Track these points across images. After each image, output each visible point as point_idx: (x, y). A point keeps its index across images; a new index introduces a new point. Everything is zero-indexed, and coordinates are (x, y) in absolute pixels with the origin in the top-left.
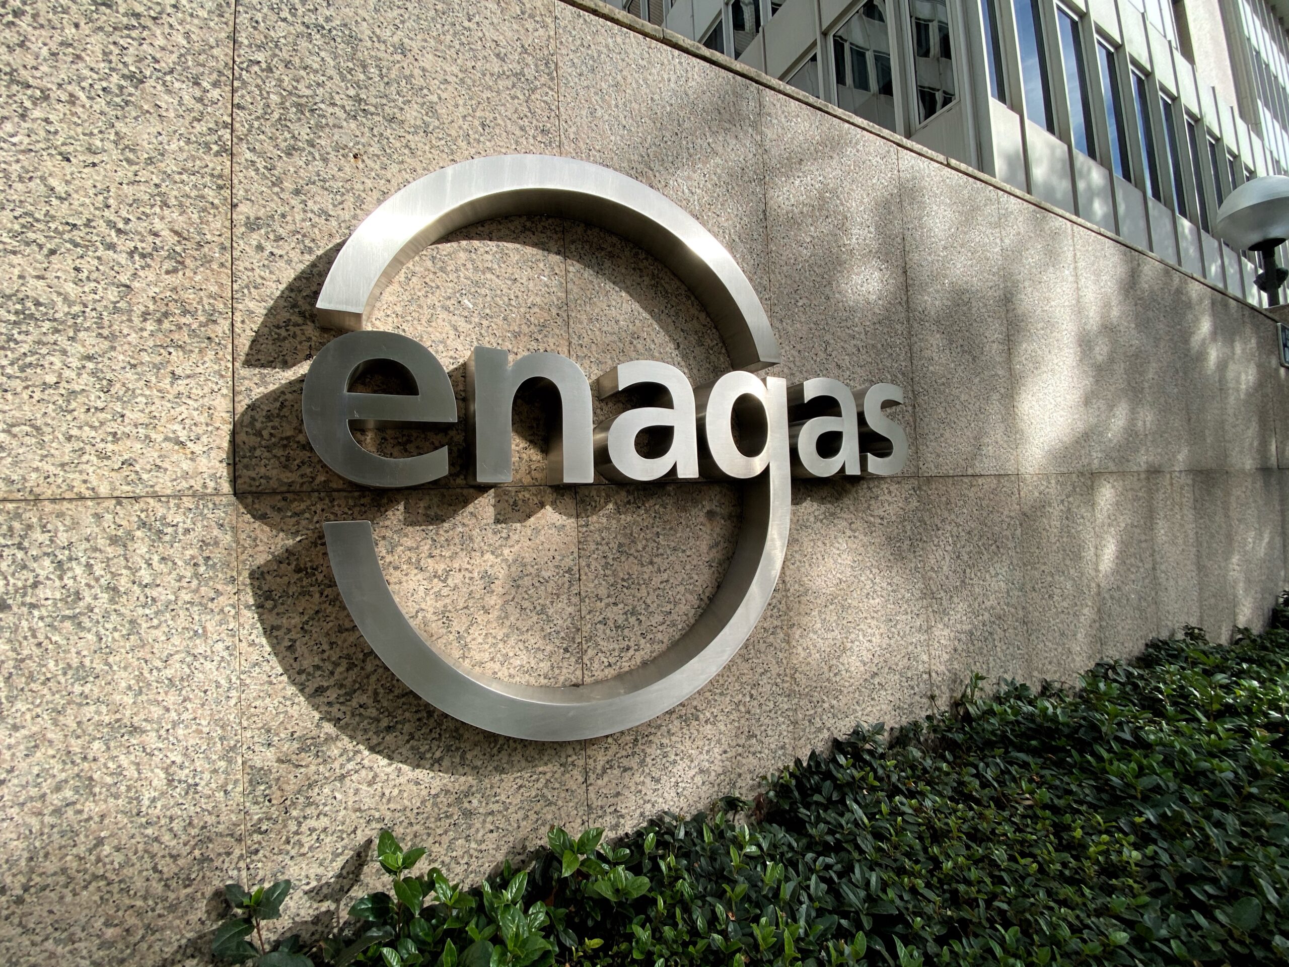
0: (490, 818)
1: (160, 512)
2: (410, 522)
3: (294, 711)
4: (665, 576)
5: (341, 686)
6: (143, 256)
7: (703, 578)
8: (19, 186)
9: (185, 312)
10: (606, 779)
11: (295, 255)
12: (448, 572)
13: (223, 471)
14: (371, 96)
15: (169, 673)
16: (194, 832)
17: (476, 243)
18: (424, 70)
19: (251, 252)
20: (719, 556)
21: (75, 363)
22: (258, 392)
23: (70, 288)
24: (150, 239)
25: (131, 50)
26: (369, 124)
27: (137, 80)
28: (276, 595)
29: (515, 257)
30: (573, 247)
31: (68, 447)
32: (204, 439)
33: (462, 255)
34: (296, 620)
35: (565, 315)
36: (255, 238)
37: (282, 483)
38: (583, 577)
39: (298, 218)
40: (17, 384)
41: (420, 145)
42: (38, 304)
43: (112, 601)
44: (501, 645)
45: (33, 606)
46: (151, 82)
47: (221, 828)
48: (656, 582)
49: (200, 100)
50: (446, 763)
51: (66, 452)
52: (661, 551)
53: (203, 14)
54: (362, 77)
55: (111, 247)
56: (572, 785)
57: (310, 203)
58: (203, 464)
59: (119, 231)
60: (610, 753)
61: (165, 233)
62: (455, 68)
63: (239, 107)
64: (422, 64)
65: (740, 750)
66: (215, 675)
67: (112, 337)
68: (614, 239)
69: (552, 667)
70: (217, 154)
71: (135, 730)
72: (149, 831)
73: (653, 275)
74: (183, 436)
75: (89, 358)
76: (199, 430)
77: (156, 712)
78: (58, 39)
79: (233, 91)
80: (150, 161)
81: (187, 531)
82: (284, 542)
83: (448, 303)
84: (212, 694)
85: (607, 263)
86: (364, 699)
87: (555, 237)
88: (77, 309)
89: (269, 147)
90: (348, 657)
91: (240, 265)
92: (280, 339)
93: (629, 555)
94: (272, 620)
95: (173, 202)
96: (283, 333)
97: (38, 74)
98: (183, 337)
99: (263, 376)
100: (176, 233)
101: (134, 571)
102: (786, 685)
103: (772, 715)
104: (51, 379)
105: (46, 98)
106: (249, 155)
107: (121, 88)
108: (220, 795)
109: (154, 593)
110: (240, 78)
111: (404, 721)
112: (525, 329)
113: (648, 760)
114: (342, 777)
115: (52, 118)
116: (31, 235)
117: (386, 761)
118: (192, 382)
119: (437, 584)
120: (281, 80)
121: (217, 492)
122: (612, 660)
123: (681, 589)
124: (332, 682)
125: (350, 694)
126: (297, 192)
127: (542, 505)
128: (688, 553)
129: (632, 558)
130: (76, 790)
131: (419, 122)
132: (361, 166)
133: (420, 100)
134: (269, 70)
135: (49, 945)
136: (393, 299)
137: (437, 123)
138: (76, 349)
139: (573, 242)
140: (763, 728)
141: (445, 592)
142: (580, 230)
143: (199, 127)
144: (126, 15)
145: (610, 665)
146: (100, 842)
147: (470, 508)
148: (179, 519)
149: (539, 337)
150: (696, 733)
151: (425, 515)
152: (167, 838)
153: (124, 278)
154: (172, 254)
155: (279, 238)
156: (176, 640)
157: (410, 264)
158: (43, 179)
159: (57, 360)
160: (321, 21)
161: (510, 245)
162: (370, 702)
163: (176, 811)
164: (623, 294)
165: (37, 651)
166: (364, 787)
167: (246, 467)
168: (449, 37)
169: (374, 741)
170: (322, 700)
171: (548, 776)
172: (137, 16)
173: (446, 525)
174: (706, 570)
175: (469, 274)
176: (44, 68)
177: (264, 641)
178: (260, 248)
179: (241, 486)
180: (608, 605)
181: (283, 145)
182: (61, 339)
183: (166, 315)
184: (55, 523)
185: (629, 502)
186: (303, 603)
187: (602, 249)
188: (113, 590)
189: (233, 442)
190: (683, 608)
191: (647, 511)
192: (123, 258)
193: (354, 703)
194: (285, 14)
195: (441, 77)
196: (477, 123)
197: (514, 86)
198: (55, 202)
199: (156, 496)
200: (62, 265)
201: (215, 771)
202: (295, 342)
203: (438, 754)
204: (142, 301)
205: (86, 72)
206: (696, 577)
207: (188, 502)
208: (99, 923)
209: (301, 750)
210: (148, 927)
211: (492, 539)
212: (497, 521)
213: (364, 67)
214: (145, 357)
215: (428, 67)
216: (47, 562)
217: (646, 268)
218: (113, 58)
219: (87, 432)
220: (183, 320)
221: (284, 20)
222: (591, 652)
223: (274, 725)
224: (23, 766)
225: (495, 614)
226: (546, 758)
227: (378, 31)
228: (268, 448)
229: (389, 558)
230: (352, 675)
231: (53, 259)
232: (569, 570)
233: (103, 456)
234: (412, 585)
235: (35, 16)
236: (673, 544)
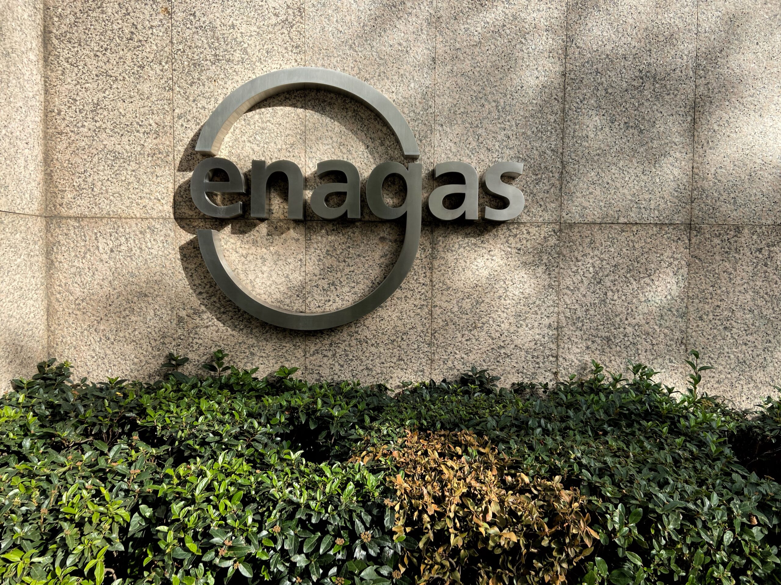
0: (261, 359)
1: (153, 223)
2: (233, 233)
3: (192, 299)
4: (352, 269)
5: (208, 293)
6: (147, 134)
7: (375, 273)
8: (111, 113)
9: (160, 153)
10: (315, 357)
11: (193, 127)
12: (247, 254)
13: (171, 210)
14: (220, 52)
15: (155, 278)
16: (161, 333)
17: (263, 110)
18: (242, 33)
19: (179, 127)
20: (387, 262)
21: (130, 173)
22: (182, 181)
23: (127, 147)
24: (149, 127)
25: (140, 56)
26: (220, 65)
27: (142, 67)
28: (187, 256)
29: (280, 113)
30: (309, 103)
31: (129, 201)
32: (166, 198)
33: (257, 117)
34: (193, 266)
35: (304, 138)
36: (181, 122)
37: (189, 215)
38: (307, 264)
39: (194, 111)
40: (115, 180)
41: (240, 69)
42: (119, 153)
43: (140, 252)
44: (268, 288)
45: (120, 252)
46: (146, 67)
47: (169, 334)
48: (347, 270)
49: (162, 70)
50: (245, 331)
51: (127, 203)
52: (350, 256)
53: (161, 34)
54: (217, 44)
55: (138, 131)
56: (298, 355)
57: (199, 104)
58: (165, 207)
59: (140, 125)
60: (318, 346)
61: (153, 124)
62: (255, 28)
63: (174, 70)
64: (241, 30)
65: (392, 365)
66: (168, 281)
67: (139, 164)
68: (332, 95)
69: (291, 302)
70: (168, 91)
71: (146, 296)
72: (149, 330)
73: (354, 110)
74: (160, 198)
75: (133, 171)
76: (164, 195)
77: (152, 291)
78: (118, 57)
79: (172, 64)
80: (148, 98)
81: (161, 231)
82: (190, 237)
83: (250, 139)
84: (168, 288)
85: (328, 108)
86: (215, 299)
87: (300, 100)
88: (129, 154)
89: (184, 84)
90: (210, 282)
91: (176, 133)
92: (189, 160)
93: (332, 256)
94: (185, 264)
95: (155, 112)
96: (190, 158)
97: (113, 71)
98: (159, 162)
99: (183, 175)
100: (157, 124)
101: (146, 243)
102: (427, 338)
103: (416, 351)
104: (123, 178)
105: (117, 80)
106: (178, 89)
107: (138, 71)
108: (169, 323)
109: (152, 251)
110: (174, 58)
111: (229, 311)
112: (284, 147)
113: (337, 355)
114: (207, 327)
115: (119, 87)
116: (116, 130)
117: (222, 325)
118: (162, 178)
119: (243, 259)
120: (188, 55)
121: (169, 218)
122: (321, 305)
123: (362, 276)
124: (204, 291)
125: (211, 296)
126: (194, 101)
127: (289, 229)
128: (367, 258)
129: (333, 258)
130: (129, 311)
131: (240, 59)
132: (217, 84)
133: (240, 48)
134: (184, 51)
135: (119, 359)
136: (229, 140)
137: (247, 57)
138: (130, 168)
139: (309, 101)
140: (409, 357)
141: (246, 262)
142: (313, 94)
143: (163, 81)
144: (137, 42)
145: (319, 307)
146: (135, 330)
147: (257, 228)
148: (158, 226)
149: (291, 150)
150: (365, 349)
151: (239, 230)
152: (153, 333)
153: (142, 142)
154: (156, 132)
155: (188, 121)
156: (158, 268)
157: (235, 124)
158: (118, 109)
159: (125, 172)
160: (202, 24)
161: (278, 108)
162: (217, 301)
163: (156, 325)
164: (336, 123)
165: (121, 266)
166: (214, 332)
167: (178, 209)
168: (253, 13)
169: (219, 316)
170: (201, 297)
171: (287, 348)
172: (140, 41)
173: (247, 235)
174: (377, 268)
175: (260, 125)
176: (115, 69)
177: (183, 272)
178: (182, 125)
179: (177, 216)
180: (320, 279)
181: (189, 82)
182: (126, 165)
183: (154, 154)
184: (126, 226)
185: (333, 230)
186: (195, 260)
187: (325, 101)
188: (140, 248)
189: (174, 199)
190: (361, 286)
191: (343, 235)
192: (141, 135)
193: (212, 300)
194: (189, 25)
195: (249, 34)
196: (264, 52)
197: (282, 27)
198: (122, 117)
199: (152, 218)
200: (125, 139)
201: (168, 314)
202: (194, 161)
203: (242, 327)
204: (147, 150)
205: (127, 68)
206: (371, 271)
207: (161, 221)
208: (133, 356)
209: (194, 313)
210: (146, 362)
211: (265, 242)
212: (268, 235)
213: (218, 39)
214: (149, 170)
215: (243, 31)
216: (123, 238)
217: (350, 107)
218: (135, 60)
219: (134, 196)
220: (160, 156)
221: (188, 28)
222: (310, 299)
223: (186, 302)
224: (116, 301)
225: (266, 275)
226: (287, 341)
227: (223, 21)
228: (185, 202)
229: (225, 246)
230: (212, 289)
231: (123, 137)
232: (301, 260)
233: (138, 204)
234: (233, 258)
235: (111, 49)
236: (358, 253)
